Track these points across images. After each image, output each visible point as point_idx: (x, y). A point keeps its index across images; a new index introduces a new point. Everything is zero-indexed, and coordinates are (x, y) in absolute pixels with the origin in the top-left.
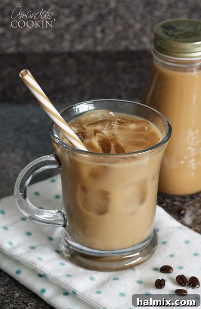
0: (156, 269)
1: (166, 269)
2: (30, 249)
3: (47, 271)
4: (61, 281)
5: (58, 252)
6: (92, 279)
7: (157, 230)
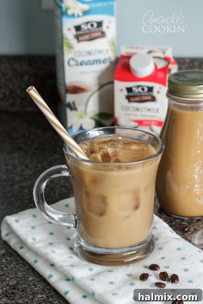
0: (146, 267)
1: (154, 267)
2: (48, 244)
3: (56, 261)
4: (64, 269)
5: (71, 249)
6: (91, 270)
7: (157, 239)
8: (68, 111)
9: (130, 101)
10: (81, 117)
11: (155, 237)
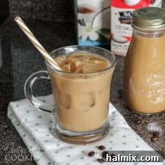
1: (101, 148)
2: (35, 125)
5: (50, 129)
6: (58, 145)
7: (112, 128)
8: (79, 25)
9: (122, 23)
10: (88, 31)
11: (111, 126)
